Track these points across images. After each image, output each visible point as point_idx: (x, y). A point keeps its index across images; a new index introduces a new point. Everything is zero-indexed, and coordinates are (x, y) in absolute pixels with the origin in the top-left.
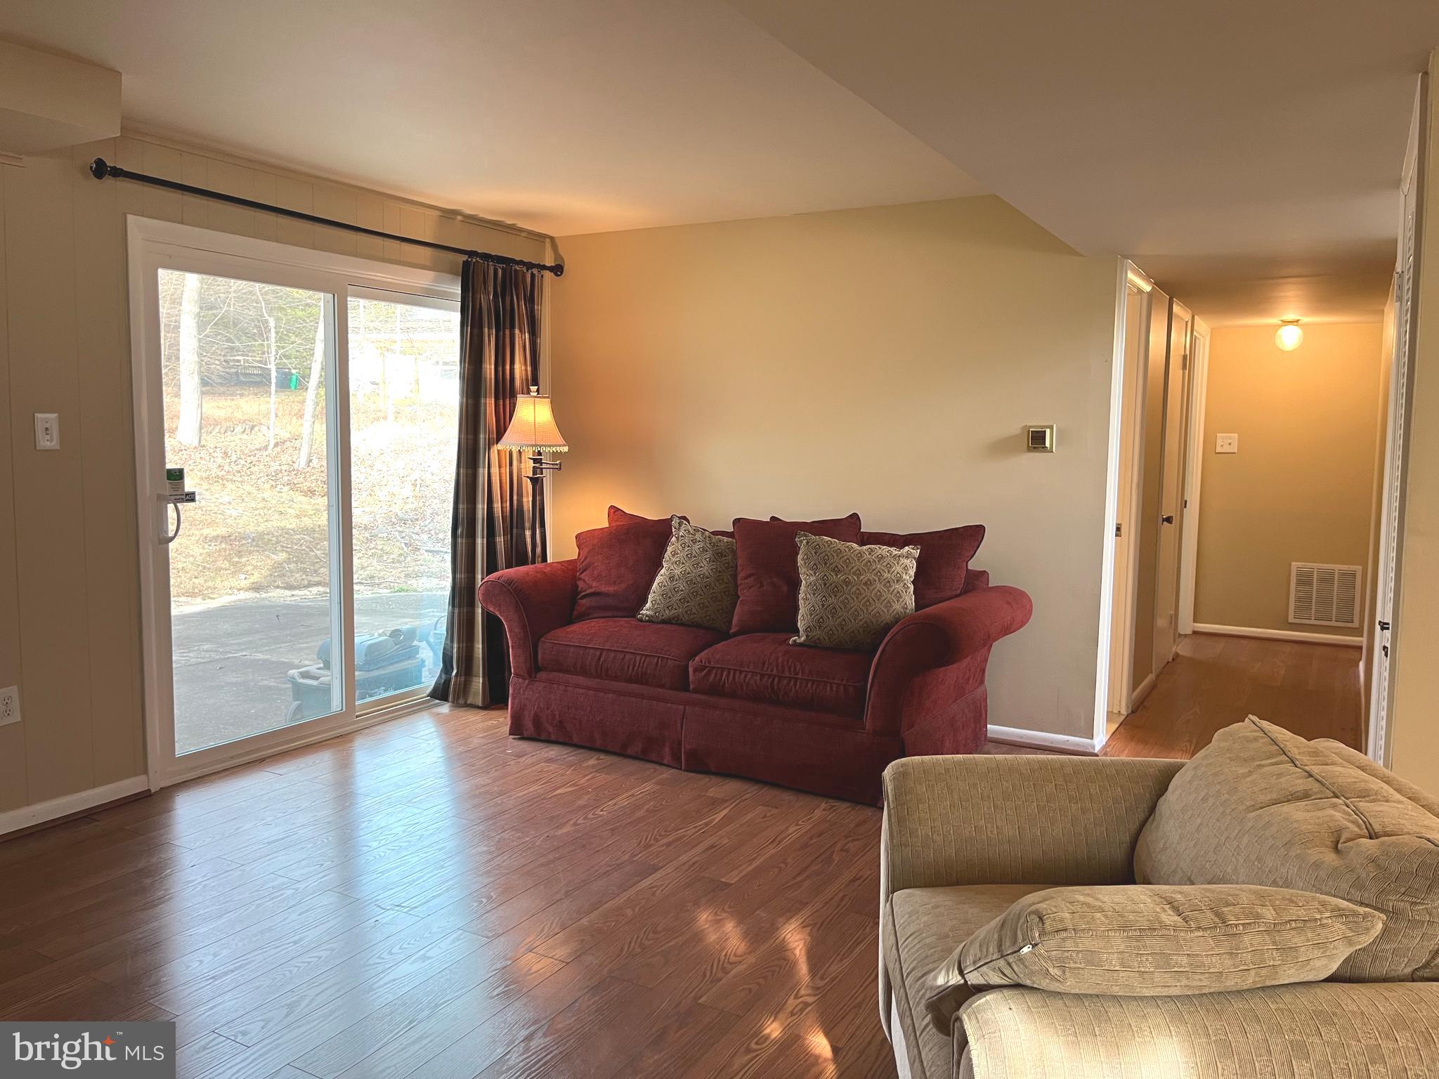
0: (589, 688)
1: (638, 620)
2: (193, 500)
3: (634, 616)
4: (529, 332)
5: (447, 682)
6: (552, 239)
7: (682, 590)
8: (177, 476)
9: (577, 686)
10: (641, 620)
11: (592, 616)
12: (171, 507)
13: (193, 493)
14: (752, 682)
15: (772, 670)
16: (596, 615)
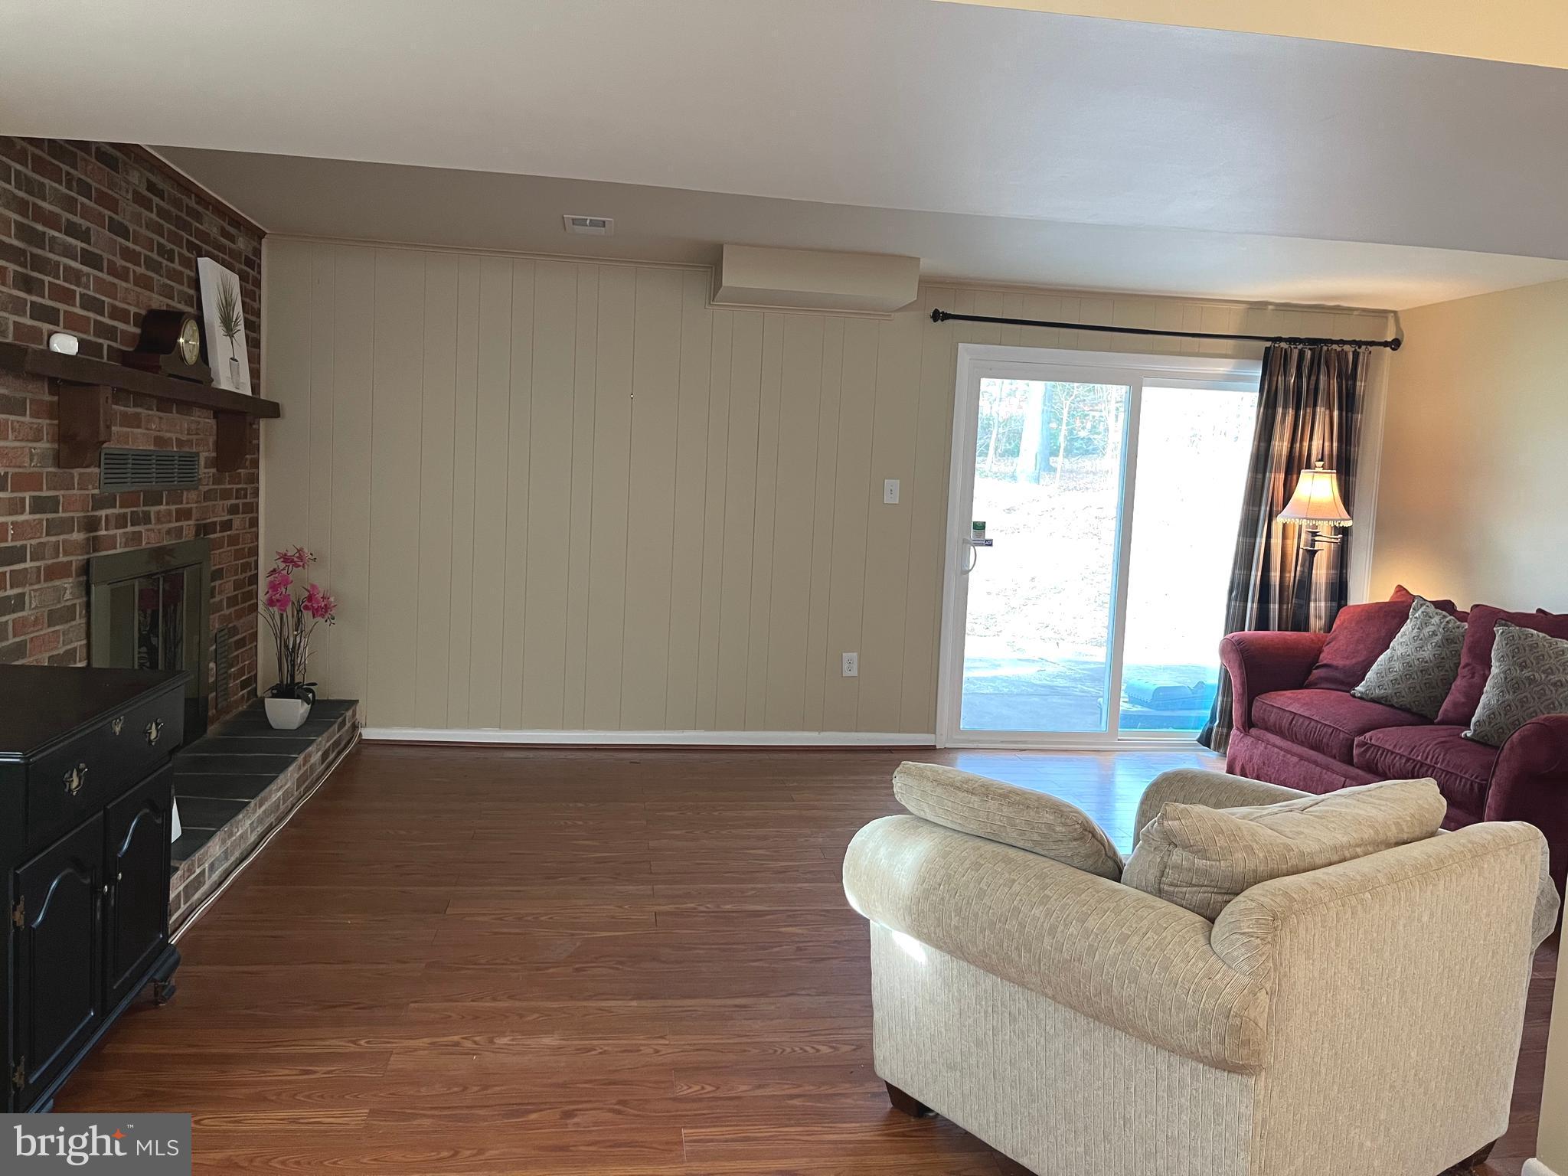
0: (1281, 748)
1: (1351, 695)
2: (991, 545)
3: (1349, 692)
4: (1340, 409)
5: (1210, 730)
6: (1395, 312)
7: (1396, 672)
8: (980, 527)
9: (1274, 746)
10: (1353, 696)
11: (1319, 686)
12: (972, 547)
13: (991, 540)
14: (1398, 764)
15: (1418, 756)
16: (1322, 686)
